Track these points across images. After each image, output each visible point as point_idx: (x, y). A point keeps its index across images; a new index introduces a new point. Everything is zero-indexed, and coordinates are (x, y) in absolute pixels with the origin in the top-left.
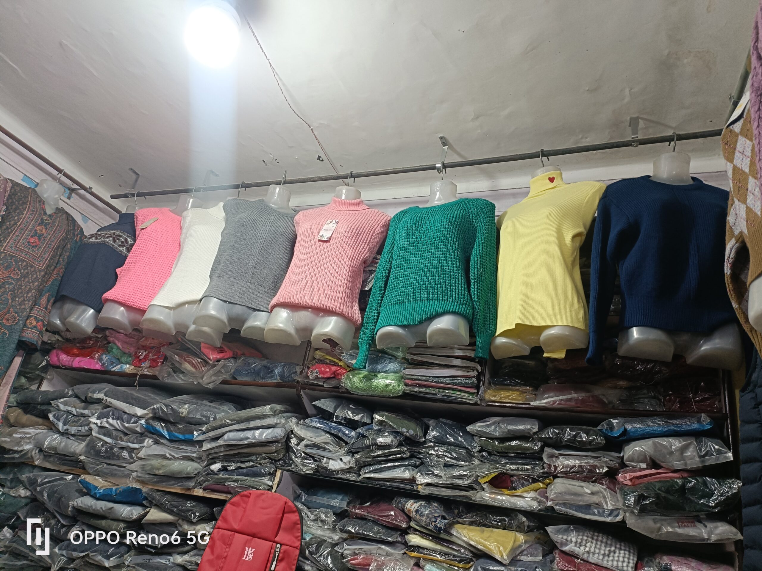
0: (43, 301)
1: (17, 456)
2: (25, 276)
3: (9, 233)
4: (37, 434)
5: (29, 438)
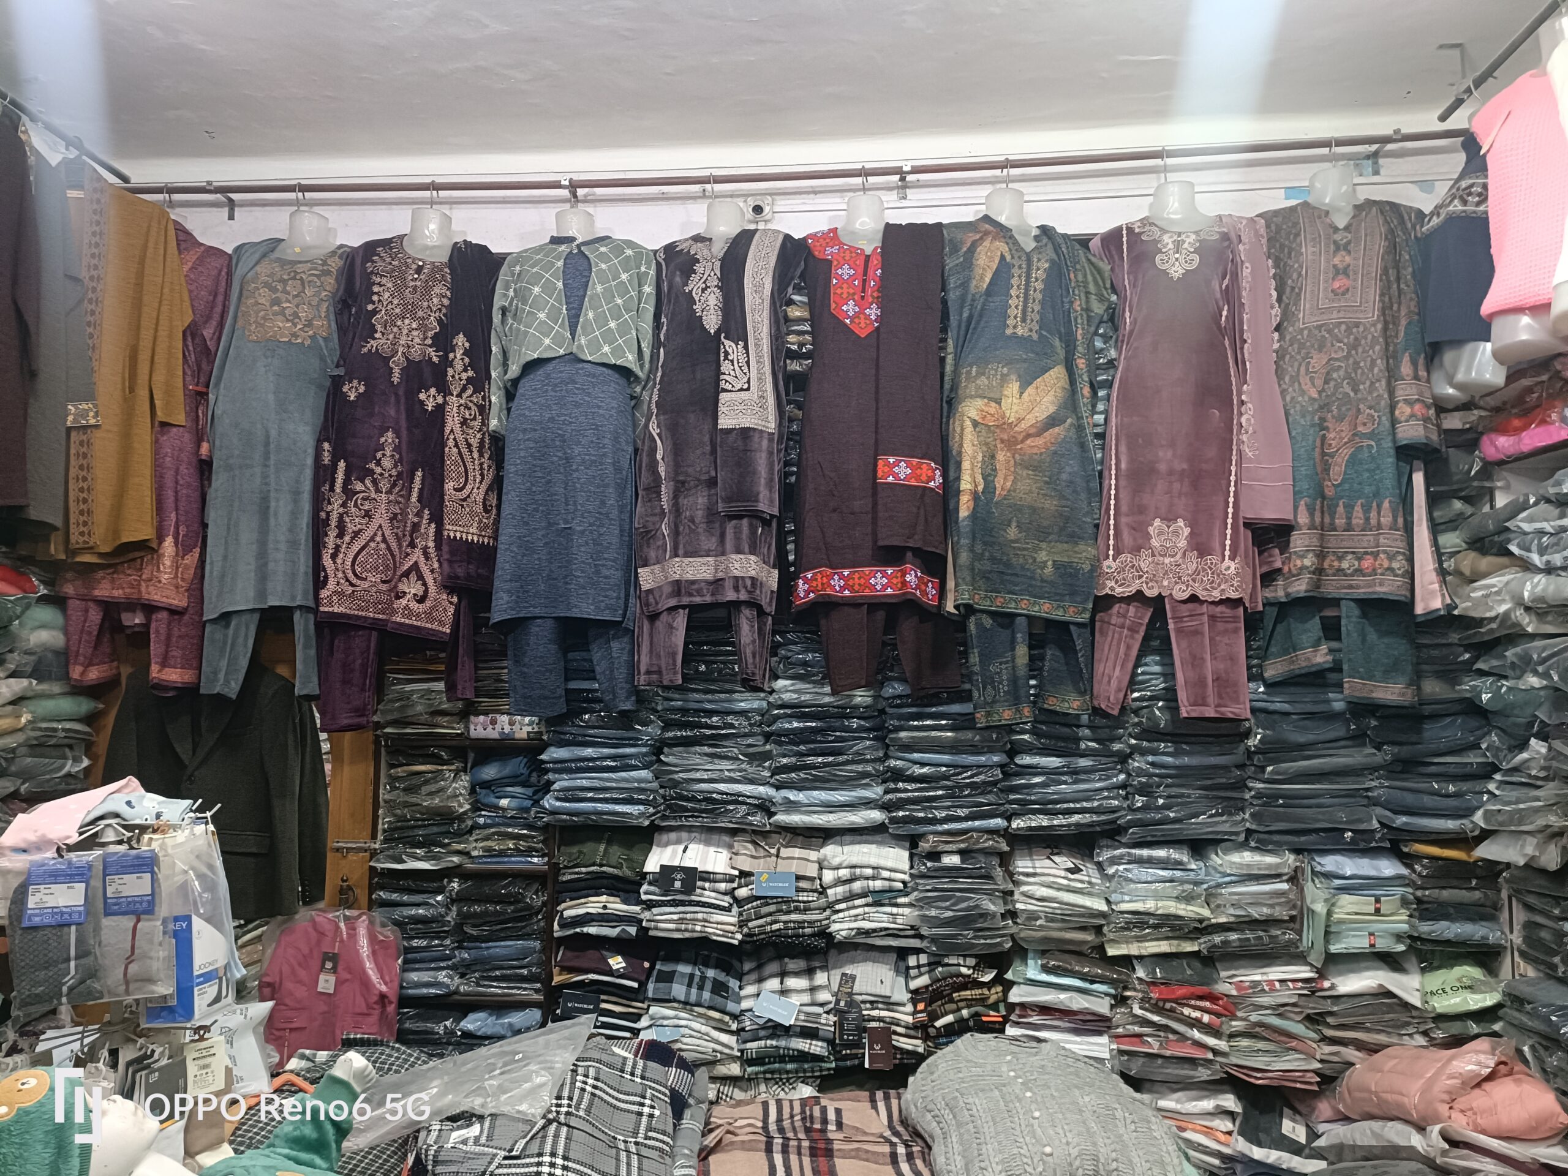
0: (1406, 369)
1: (1494, 626)
2: (1355, 347)
3: (1299, 294)
4: (1507, 583)
5: (1498, 593)
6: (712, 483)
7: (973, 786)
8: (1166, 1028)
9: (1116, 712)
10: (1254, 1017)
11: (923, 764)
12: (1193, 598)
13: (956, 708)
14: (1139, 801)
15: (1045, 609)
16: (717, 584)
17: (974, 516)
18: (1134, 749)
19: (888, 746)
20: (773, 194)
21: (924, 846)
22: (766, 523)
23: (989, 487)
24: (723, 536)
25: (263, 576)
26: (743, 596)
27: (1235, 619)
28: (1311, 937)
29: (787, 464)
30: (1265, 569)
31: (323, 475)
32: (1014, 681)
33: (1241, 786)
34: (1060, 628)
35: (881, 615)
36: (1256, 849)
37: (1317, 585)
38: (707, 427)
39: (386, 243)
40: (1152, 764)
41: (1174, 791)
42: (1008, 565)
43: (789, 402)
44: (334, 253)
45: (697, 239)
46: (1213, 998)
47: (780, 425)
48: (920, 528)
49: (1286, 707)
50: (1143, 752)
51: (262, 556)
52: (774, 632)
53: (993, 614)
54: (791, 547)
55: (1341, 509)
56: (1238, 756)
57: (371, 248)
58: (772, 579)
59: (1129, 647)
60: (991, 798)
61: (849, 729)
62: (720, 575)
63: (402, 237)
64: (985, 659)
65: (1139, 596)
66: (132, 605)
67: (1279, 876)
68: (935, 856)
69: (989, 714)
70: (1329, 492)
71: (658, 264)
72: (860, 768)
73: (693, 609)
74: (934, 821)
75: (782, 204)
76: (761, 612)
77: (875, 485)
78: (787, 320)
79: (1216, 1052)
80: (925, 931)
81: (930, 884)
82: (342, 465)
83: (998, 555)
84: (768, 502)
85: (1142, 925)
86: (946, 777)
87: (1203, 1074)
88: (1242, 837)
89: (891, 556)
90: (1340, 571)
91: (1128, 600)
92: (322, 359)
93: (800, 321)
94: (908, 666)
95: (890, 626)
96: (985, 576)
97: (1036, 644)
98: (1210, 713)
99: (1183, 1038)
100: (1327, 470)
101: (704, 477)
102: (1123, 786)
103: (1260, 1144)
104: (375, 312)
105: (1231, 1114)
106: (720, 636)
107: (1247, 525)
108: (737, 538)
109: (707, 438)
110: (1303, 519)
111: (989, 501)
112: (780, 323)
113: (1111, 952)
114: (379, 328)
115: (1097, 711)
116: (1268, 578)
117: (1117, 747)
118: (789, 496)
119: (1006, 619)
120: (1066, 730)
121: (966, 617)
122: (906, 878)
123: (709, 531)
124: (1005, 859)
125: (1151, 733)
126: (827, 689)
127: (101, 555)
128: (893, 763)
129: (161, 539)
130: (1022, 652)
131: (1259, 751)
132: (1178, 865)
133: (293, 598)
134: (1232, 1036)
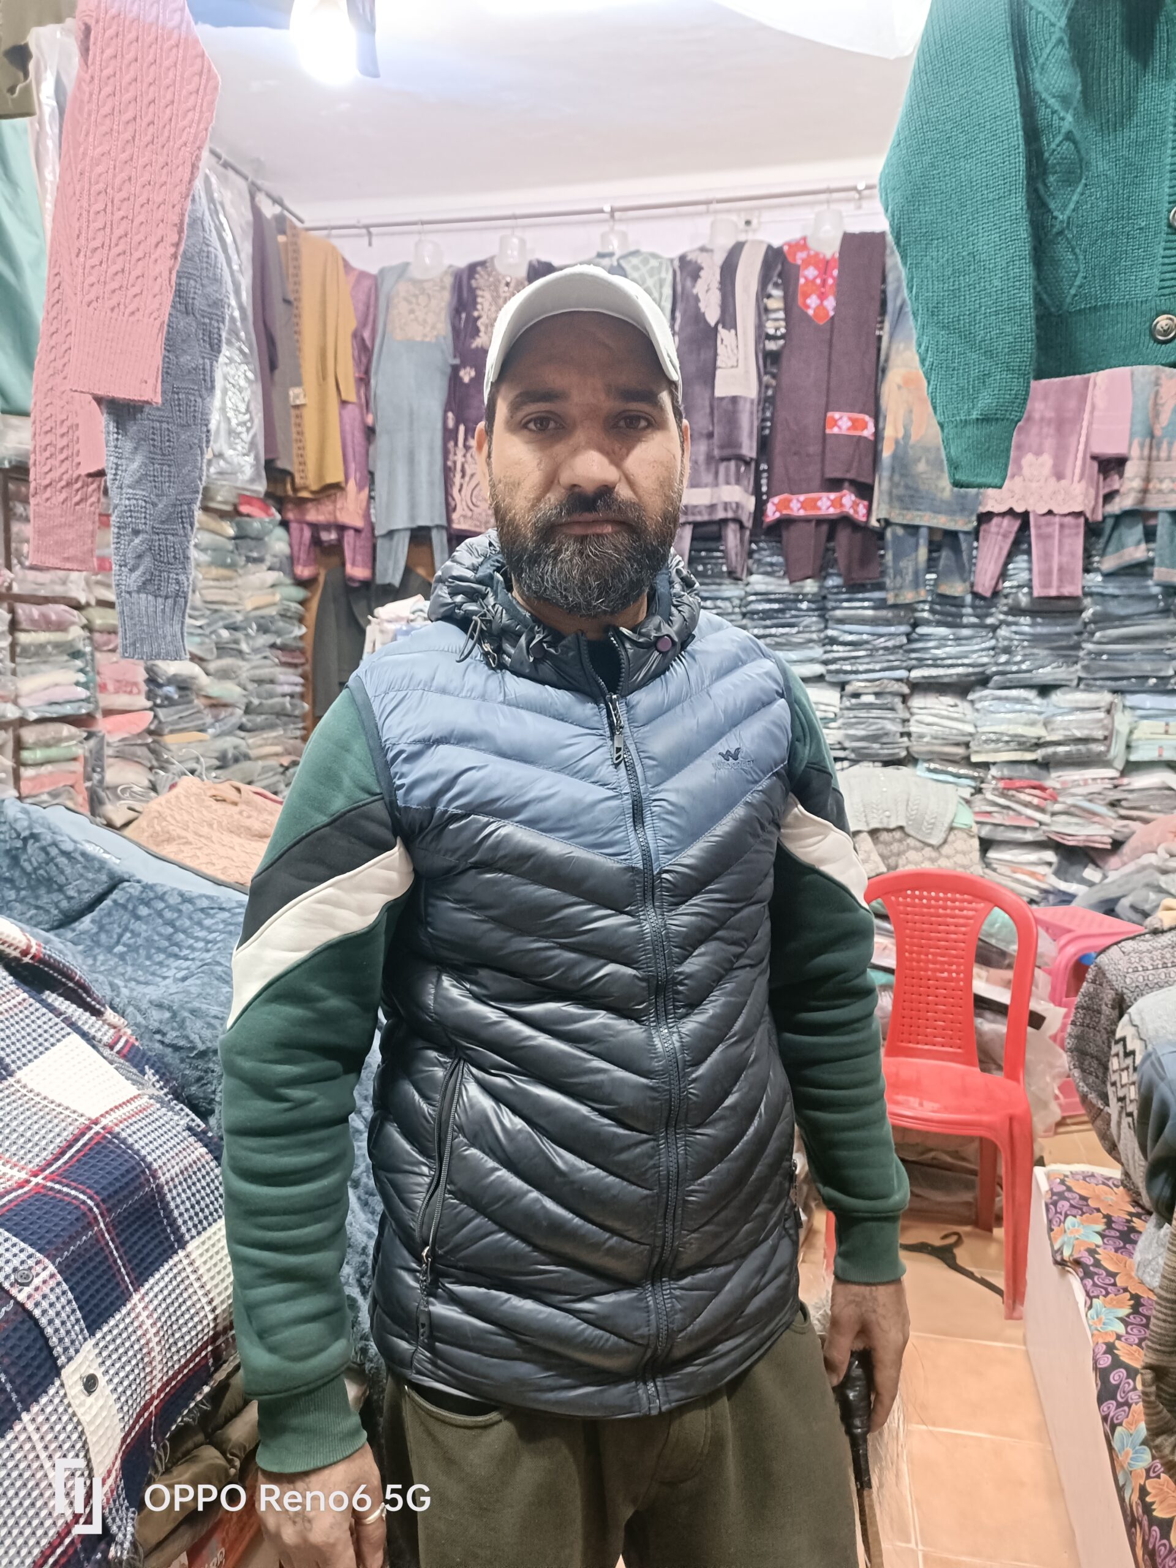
6: (710, 435)
7: (886, 649)
8: (1008, 808)
9: (988, 594)
10: (1070, 801)
11: (851, 633)
12: (1050, 512)
13: (877, 595)
14: (1003, 658)
15: (943, 522)
16: (712, 507)
17: (895, 456)
18: (1002, 623)
19: (827, 621)
20: (759, 209)
21: (849, 689)
22: (747, 463)
23: (907, 436)
24: (717, 473)
25: (413, 506)
26: (730, 515)
27: (1077, 526)
28: (1117, 750)
29: (764, 420)
30: (1107, 490)
31: (449, 435)
32: (916, 573)
33: (1077, 647)
34: (952, 536)
35: (825, 528)
36: (1085, 690)
37: (1142, 501)
38: (707, 395)
39: (483, 264)
40: (1016, 633)
41: (1028, 651)
42: (917, 490)
43: (766, 373)
44: (446, 273)
45: (703, 249)
46: (1043, 789)
47: (760, 392)
48: (855, 464)
49: (1116, 592)
50: (1009, 624)
51: (412, 492)
52: (751, 542)
53: (906, 527)
54: (764, 481)
55: (1165, 446)
56: (1078, 627)
57: (472, 269)
58: (750, 503)
59: (1001, 549)
60: (899, 656)
61: (800, 610)
62: (714, 501)
63: (492, 258)
64: (897, 558)
65: (1011, 512)
66: (327, 527)
67: (1097, 708)
68: (856, 695)
69: (896, 596)
70: (1158, 433)
71: (674, 272)
72: (807, 636)
73: (696, 525)
74: (856, 672)
75: (766, 216)
76: (742, 527)
77: (824, 437)
78: (767, 310)
79: (1041, 823)
80: (847, 744)
81: (851, 714)
82: (462, 428)
83: (910, 483)
84: (749, 449)
85: (997, 741)
86: (867, 642)
87: (1029, 837)
88: (1075, 683)
89: (834, 485)
90: (1160, 491)
91: (1003, 515)
92: (443, 352)
93: (776, 310)
94: (842, 562)
95: (831, 537)
96: (900, 499)
97: (934, 547)
98: (1053, 593)
99: (1019, 814)
100: (1157, 415)
101: (705, 432)
102: (993, 648)
103: (1066, 881)
104: (479, 317)
105: (1050, 864)
106: (712, 545)
107: (1094, 458)
108: (727, 475)
109: (707, 403)
110: (1135, 452)
111: (906, 444)
112: (763, 311)
113: (975, 759)
114: (482, 328)
115: (976, 595)
116: (1109, 497)
117: (990, 621)
118: (764, 444)
119: (913, 530)
120: (953, 609)
121: (885, 528)
122: (837, 710)
123: (708, 469)
124: (905, 698)
125: (1016, 611)
126: (787, 581)
127: (313, 492)
128: (830, 632)
129: (347, 480)
130: (923, 553)
131: (1092, 621)
132: (1026, 701)
133: (432, 520)
134: (1053, 814)
